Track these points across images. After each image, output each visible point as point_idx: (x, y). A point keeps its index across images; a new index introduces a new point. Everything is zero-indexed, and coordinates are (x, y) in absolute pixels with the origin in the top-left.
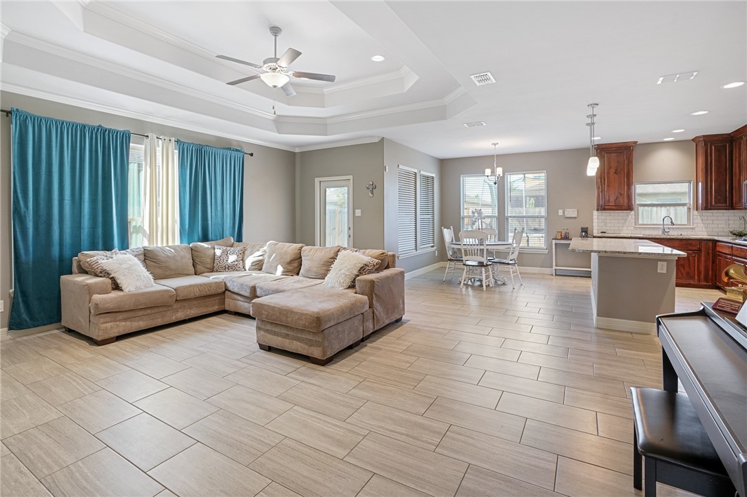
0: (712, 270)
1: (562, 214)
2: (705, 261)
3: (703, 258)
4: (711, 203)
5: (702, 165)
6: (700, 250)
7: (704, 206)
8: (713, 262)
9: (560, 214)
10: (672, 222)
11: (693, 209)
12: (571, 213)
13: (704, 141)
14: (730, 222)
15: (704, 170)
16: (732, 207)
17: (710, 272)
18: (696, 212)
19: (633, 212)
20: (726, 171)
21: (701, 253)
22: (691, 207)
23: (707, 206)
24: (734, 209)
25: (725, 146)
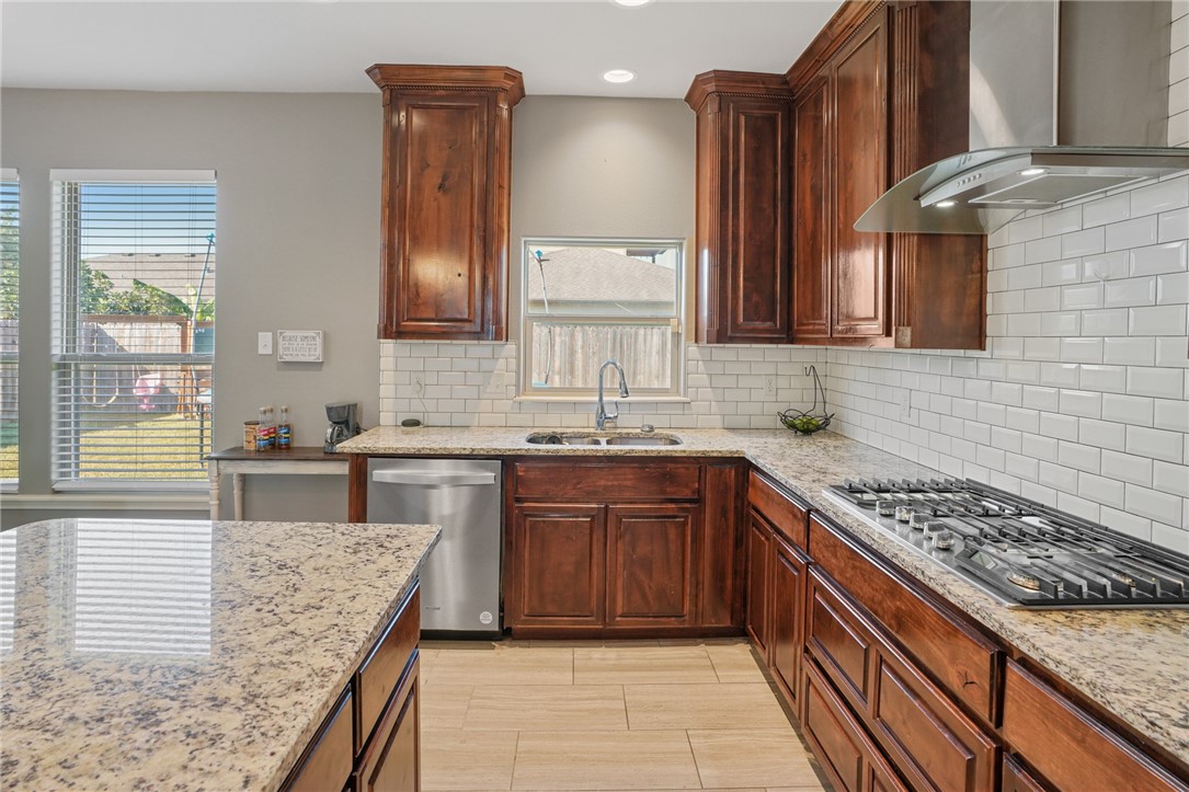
0: (735, 573)
1: (269, 351)
2: (715, 541)
3: (708, 531)
4: (735, 318)
5: (712, 180)
6: (699, 500)
7: (716, 327)
8: (739, 542)
9: (261, 351)
10: (623, 384)
11: (687, 339)
12: (303, 345)
13: (720, 94)
14: (783, 382)
15: (717, 198)
16: (789, 334)
17: (729, 582)
18: (693, 348)
19: (510, 348)
20: (775, 207)
21: (701, 511)
22: (682, 330)
23: (725, 332)
24: (791, 341)
25: (773, 119)
